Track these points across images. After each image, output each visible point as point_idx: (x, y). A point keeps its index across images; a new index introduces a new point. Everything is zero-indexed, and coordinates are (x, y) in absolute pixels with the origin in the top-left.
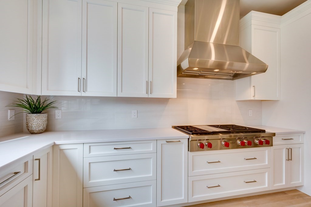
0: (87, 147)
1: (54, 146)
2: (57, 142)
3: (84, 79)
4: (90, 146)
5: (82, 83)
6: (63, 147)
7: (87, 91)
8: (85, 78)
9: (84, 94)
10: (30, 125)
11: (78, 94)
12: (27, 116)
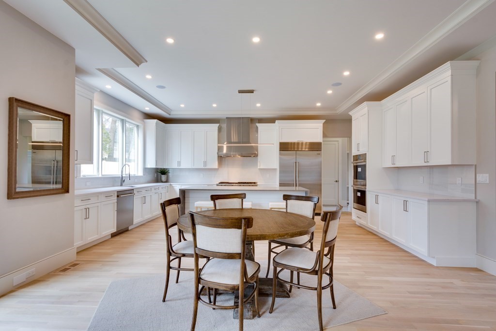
5: (179, 163)
6: (173, 185)
7: (181, 166)
8: (180, 161)
11: (178, 167)
12: (161, 176)
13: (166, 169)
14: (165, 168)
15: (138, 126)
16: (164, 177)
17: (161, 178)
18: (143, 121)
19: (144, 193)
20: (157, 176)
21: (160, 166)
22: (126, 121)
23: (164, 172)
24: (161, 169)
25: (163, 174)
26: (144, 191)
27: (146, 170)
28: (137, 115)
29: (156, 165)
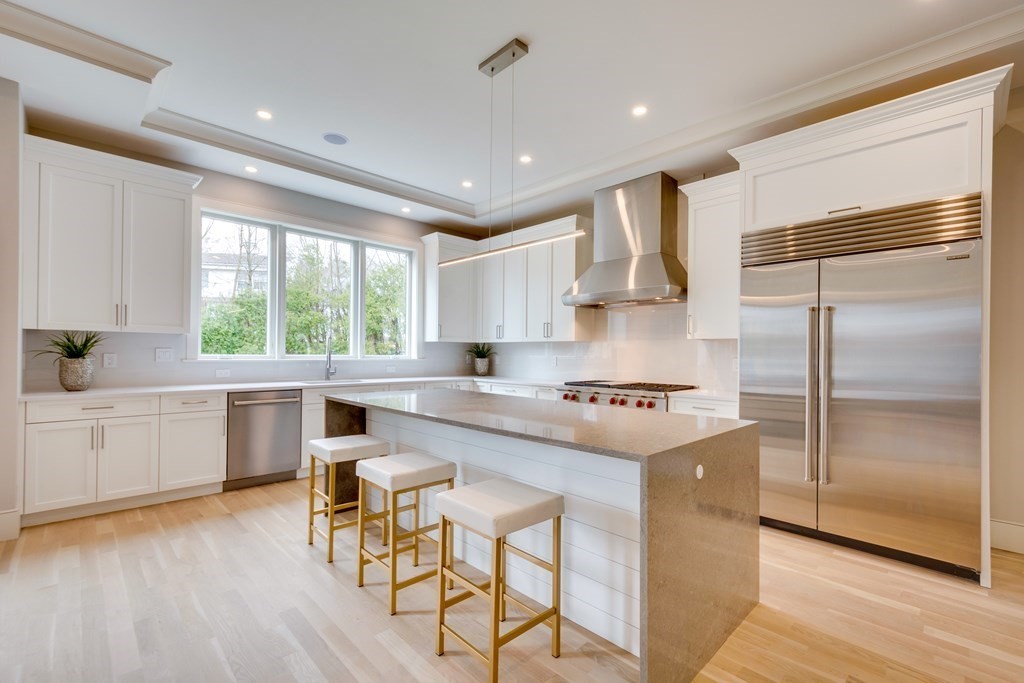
11: (497, 340)
15: (410, 254)
16: (482, 364)
18: (421, 240)
25: (479, 357)
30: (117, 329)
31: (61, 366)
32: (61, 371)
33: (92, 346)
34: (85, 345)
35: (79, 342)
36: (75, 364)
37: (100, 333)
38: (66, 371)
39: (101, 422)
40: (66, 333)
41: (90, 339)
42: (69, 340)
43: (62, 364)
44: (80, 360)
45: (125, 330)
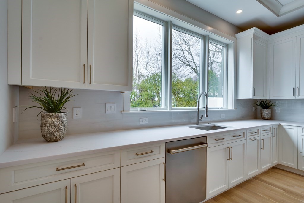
0: (300, 129)
1: (280, 125)
2: (282, 124)
3: (297, 88)
4: (303, 129)
5: (296, 91)
6: (285, 127)
7: (300, 95)
8: (299, 87)
9: (297, 98)
10: (263, 114)
11: (294, 98)
12: (261, 110)
13: (270, 101)
14: (268, 98)
15: (227, 46)
16: (266, 113)
17: (261, 114)
18: (235, 37)
19: (229, 141)
20: (256, 110)
21: (261, 97)
22: (209, 38)
23: (266, 105)
24: (262, 101)
25: (264, 108)
26: (228, 138)
27: (238, 101)
28: (224, 27)
29: (254, 94)
30: (84, 87)
31: (42, 120)
32: (42, 125)
33: (66, 101)
34: (60, 101)
35: (56, 98)
36: (52, 118)
37: (72, 90)
38: (46, 125)
39: (74, 181)
40: (45, 89)
41: (64, 96)
42: (47, 96)
43: (43, 119)
44: (57, 114)
45: (90, 87)
